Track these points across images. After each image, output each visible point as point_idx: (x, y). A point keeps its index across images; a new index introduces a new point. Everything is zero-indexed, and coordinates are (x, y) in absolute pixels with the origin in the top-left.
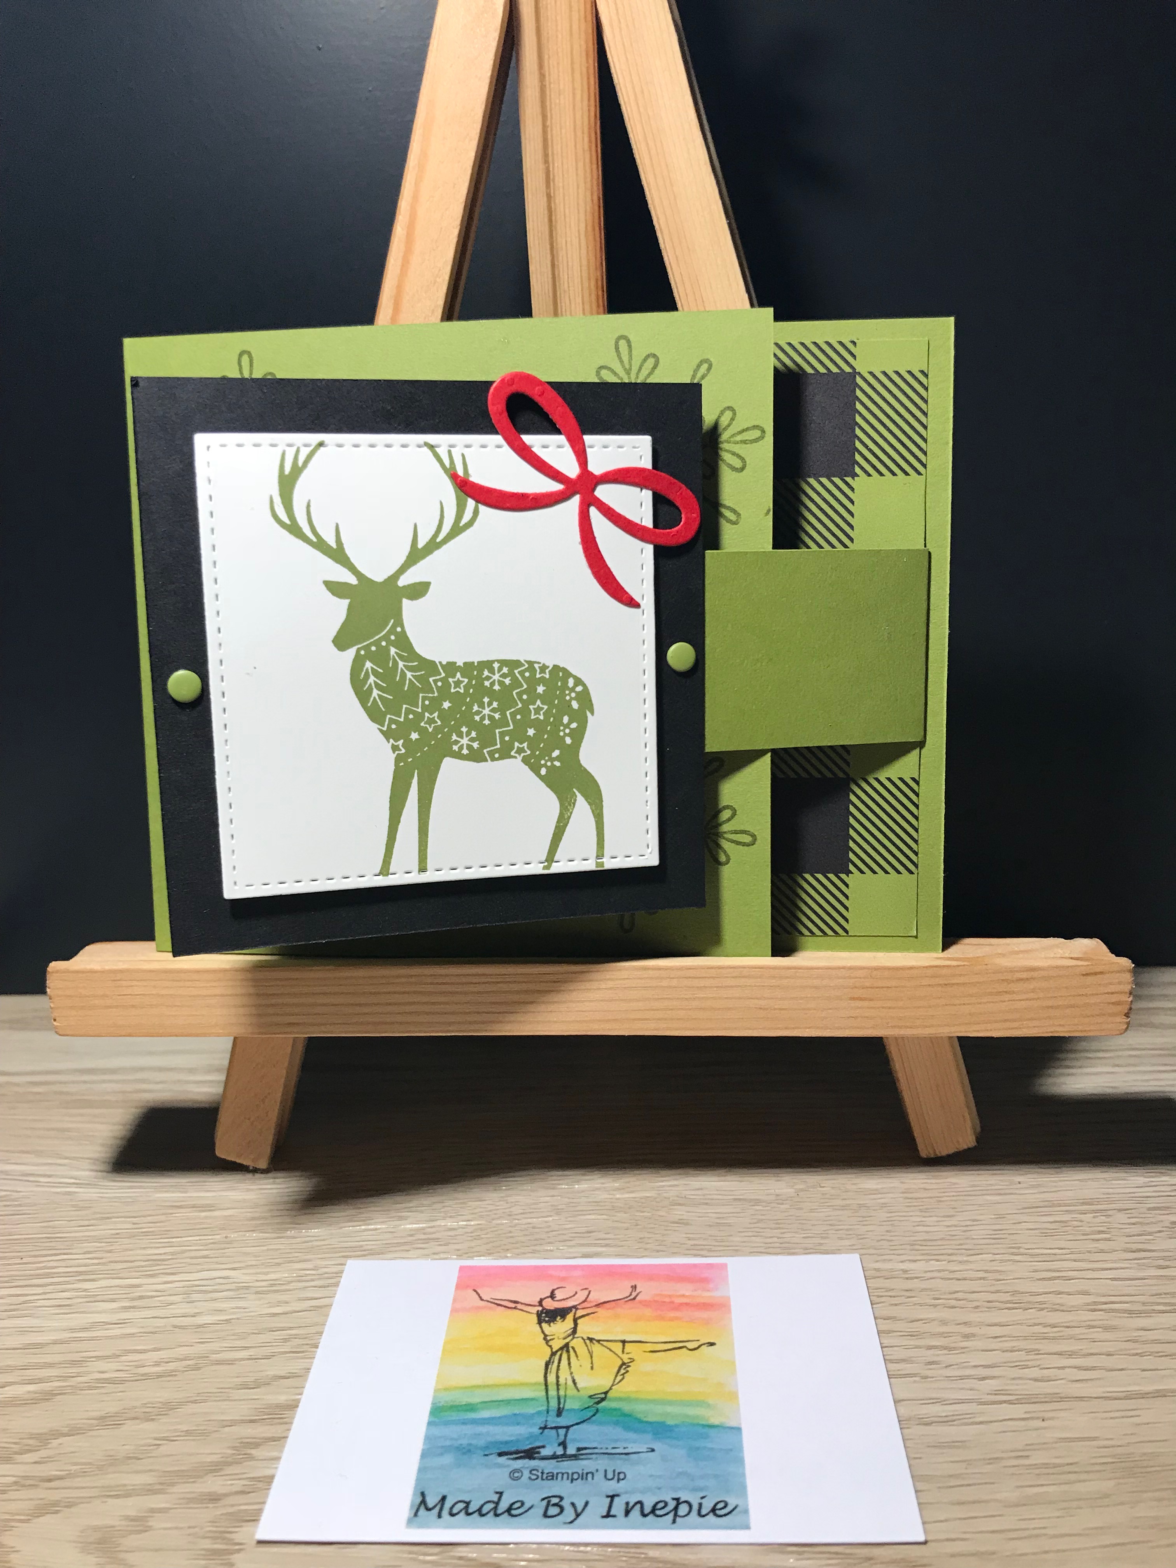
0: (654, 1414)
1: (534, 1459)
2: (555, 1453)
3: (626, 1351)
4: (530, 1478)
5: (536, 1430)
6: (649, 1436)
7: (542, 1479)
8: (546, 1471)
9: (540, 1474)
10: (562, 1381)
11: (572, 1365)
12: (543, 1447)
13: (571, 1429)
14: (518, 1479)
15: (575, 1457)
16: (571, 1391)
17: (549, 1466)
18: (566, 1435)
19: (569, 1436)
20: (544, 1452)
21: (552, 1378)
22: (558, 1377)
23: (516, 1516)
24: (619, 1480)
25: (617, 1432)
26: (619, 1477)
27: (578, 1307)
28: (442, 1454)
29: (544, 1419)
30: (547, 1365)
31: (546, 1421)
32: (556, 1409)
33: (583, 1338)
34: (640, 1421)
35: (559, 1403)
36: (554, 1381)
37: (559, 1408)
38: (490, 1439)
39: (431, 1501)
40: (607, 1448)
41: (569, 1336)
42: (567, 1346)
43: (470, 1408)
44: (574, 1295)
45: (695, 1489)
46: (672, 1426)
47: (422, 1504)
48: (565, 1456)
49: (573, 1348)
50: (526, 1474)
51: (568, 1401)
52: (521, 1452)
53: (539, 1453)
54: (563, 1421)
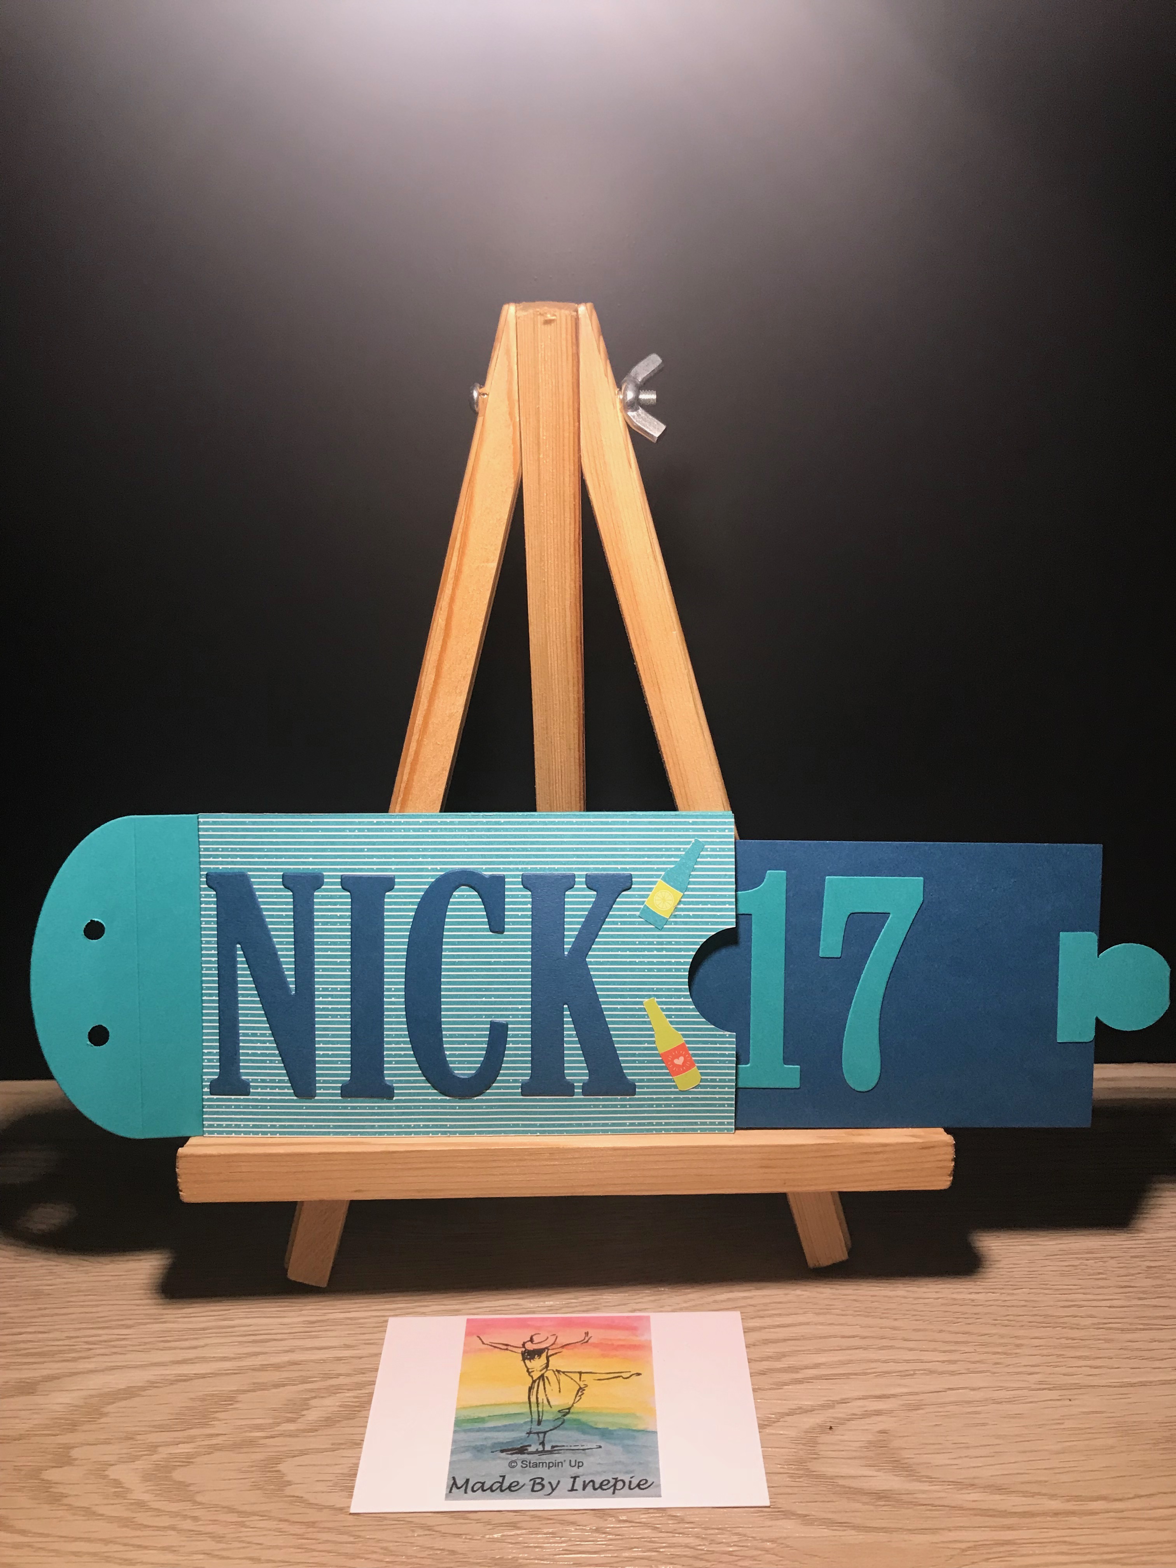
0: (601, 1423)
1: (524, 1454)
2: (537, 1449)
3: (582, 1380)
4: (522, 1466)
5: (524, 1434)
6: (597, 1437)
7: (530, 1467)
8: (532, 1462)
9: (528, 1464)
10: (540, 1401)
11: (546, 1389)
12: (530, 1446)
13: (548, 1434)
14: (514, 1467)
15: (551, 1452)
16: (546, 1408)
17: (534, 1458)
18: (544, 1437)
19: (546, 1439)
20: (530, 1449)
21: (533, 1399)
22: (537, 1398)
23: (514, 1491)
24: (579, 1466)
25: (576, 1435)
26: (579, 1465)
27: (550, 1348)
28: (464, 1452)
29: (529, 1427)
30: (530, 1389)
31: (531, 1428)
32: (537, 1419)
33: (553, 1371)
34: (591, 1427)
35: (539, 1416)
36: (535, 1401)
37: (539, 1419)
38: (496, 1441)
39: (460, 1483)
40: (571, 1446)
41: (544, 1369)
42: (542, 1376)
43: (481, 1420)
44: (546, 1340)
45: (627, 1473)
46: (612, 1430)
47: (453, 1485)
48: (544, 1452)
49: (547, 1377)
50: (520, 1464)
51: (544, 1413)
52: (515, 1449)
53: (527, 1450)
54: (542, 1428)
